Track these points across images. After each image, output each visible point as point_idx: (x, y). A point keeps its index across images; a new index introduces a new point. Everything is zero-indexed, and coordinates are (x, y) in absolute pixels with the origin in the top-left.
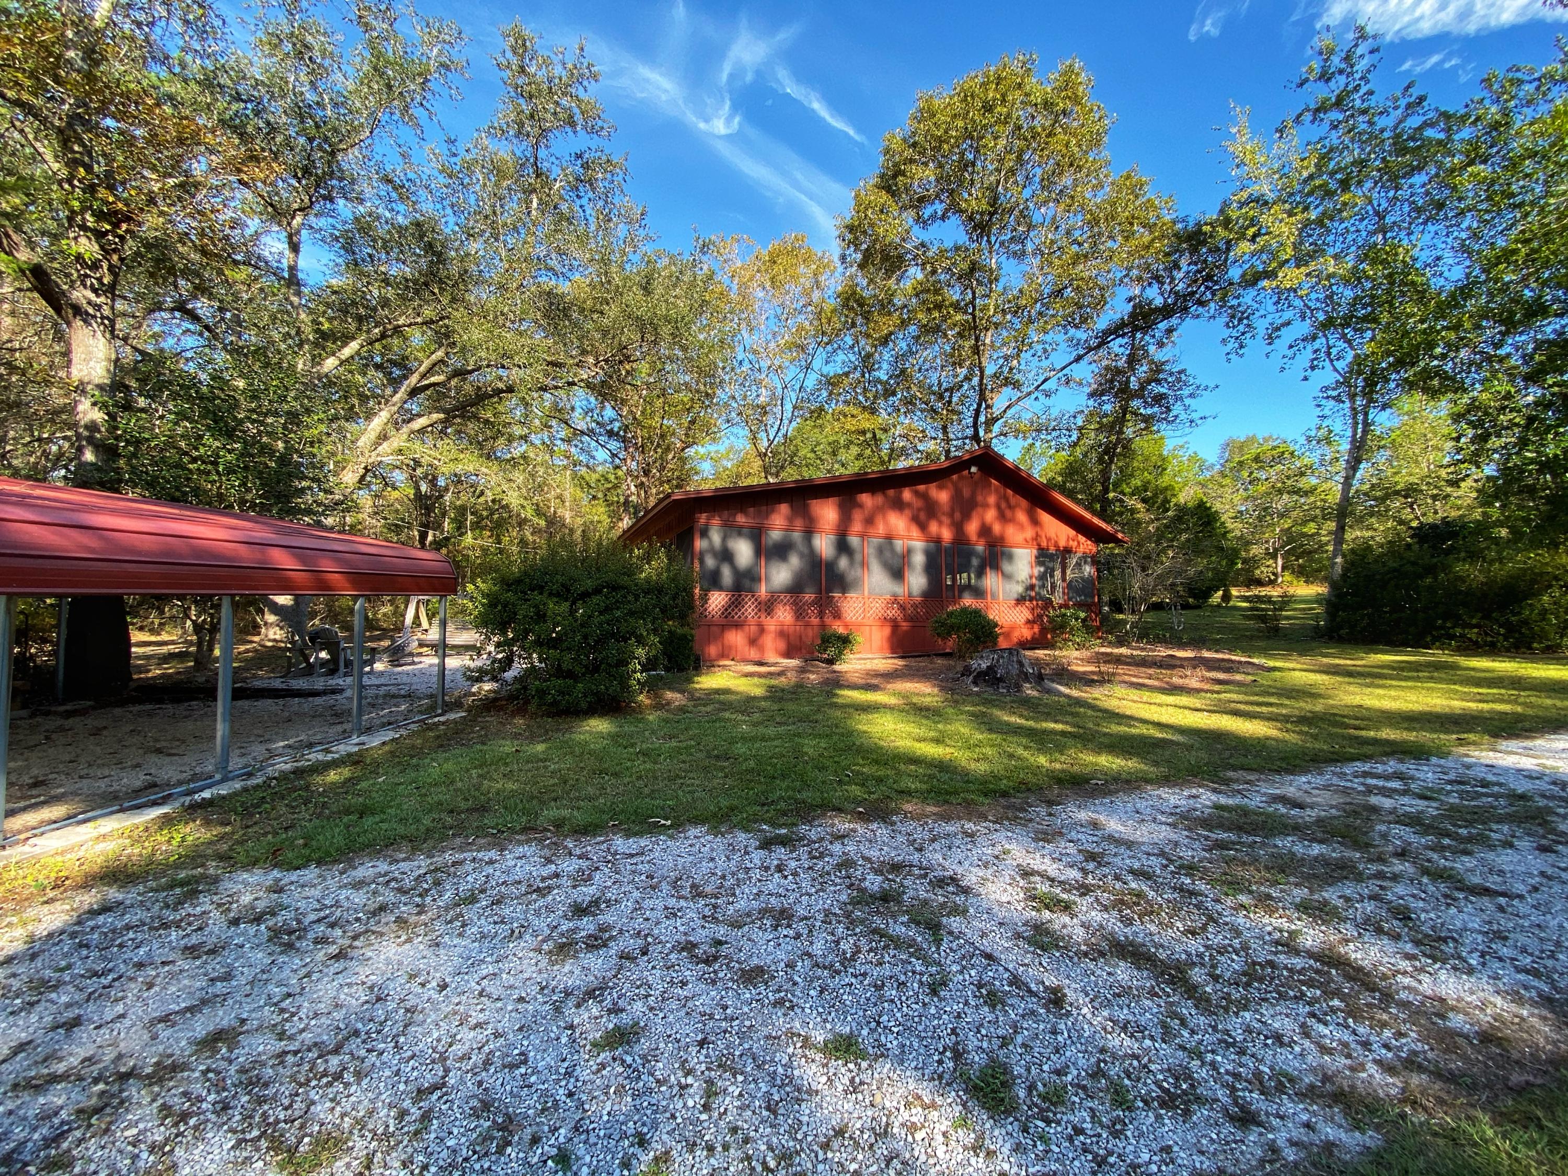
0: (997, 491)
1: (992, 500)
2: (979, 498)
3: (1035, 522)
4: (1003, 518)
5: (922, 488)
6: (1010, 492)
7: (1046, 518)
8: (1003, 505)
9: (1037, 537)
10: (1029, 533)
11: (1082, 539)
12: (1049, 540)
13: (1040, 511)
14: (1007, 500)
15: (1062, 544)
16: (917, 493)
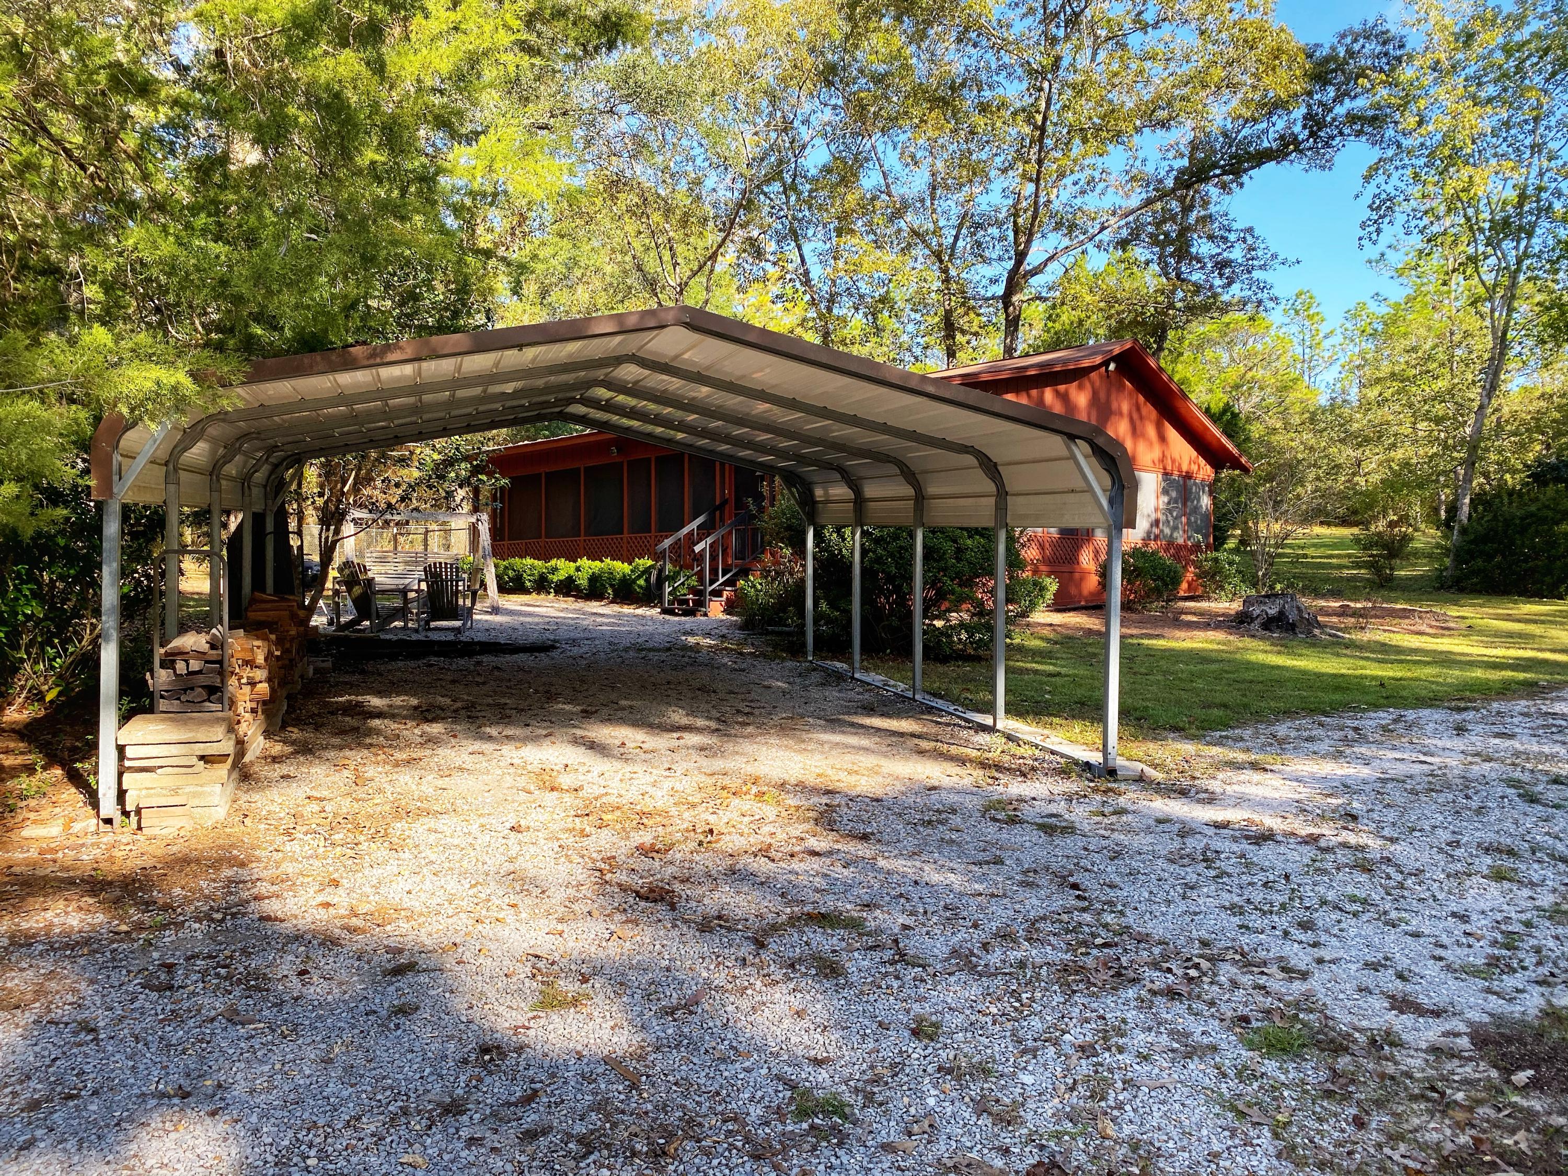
0: (1130, 394)
1: (1125, 407)
2: (1114, 406)
3: (1162, 438)
4: (1135, 432)
5: (1062, 388)
6: (1141, 399)
7: (1173, 434)
8: (1135, 416)
9: (1163, 459)
10: (1156, 453)
11: (1202, 461)
12: (1173, 461)
13: (1167, 425)
14: (1138, 409)
15: (1185, 468)
16: (1057, 393)
